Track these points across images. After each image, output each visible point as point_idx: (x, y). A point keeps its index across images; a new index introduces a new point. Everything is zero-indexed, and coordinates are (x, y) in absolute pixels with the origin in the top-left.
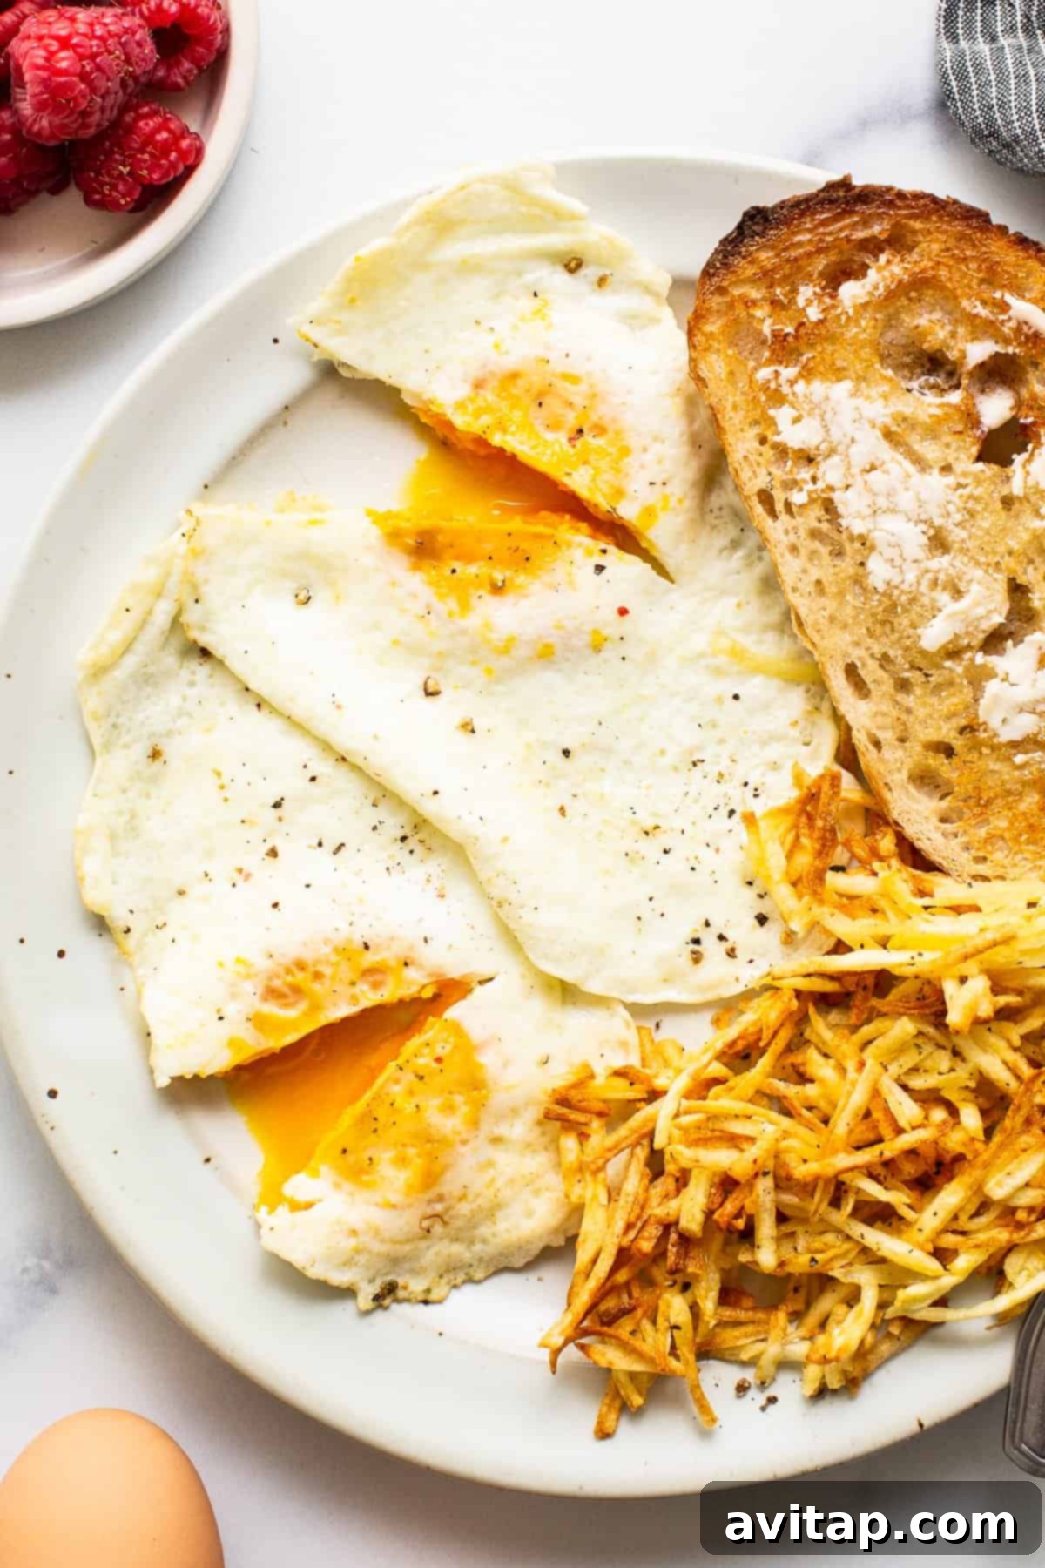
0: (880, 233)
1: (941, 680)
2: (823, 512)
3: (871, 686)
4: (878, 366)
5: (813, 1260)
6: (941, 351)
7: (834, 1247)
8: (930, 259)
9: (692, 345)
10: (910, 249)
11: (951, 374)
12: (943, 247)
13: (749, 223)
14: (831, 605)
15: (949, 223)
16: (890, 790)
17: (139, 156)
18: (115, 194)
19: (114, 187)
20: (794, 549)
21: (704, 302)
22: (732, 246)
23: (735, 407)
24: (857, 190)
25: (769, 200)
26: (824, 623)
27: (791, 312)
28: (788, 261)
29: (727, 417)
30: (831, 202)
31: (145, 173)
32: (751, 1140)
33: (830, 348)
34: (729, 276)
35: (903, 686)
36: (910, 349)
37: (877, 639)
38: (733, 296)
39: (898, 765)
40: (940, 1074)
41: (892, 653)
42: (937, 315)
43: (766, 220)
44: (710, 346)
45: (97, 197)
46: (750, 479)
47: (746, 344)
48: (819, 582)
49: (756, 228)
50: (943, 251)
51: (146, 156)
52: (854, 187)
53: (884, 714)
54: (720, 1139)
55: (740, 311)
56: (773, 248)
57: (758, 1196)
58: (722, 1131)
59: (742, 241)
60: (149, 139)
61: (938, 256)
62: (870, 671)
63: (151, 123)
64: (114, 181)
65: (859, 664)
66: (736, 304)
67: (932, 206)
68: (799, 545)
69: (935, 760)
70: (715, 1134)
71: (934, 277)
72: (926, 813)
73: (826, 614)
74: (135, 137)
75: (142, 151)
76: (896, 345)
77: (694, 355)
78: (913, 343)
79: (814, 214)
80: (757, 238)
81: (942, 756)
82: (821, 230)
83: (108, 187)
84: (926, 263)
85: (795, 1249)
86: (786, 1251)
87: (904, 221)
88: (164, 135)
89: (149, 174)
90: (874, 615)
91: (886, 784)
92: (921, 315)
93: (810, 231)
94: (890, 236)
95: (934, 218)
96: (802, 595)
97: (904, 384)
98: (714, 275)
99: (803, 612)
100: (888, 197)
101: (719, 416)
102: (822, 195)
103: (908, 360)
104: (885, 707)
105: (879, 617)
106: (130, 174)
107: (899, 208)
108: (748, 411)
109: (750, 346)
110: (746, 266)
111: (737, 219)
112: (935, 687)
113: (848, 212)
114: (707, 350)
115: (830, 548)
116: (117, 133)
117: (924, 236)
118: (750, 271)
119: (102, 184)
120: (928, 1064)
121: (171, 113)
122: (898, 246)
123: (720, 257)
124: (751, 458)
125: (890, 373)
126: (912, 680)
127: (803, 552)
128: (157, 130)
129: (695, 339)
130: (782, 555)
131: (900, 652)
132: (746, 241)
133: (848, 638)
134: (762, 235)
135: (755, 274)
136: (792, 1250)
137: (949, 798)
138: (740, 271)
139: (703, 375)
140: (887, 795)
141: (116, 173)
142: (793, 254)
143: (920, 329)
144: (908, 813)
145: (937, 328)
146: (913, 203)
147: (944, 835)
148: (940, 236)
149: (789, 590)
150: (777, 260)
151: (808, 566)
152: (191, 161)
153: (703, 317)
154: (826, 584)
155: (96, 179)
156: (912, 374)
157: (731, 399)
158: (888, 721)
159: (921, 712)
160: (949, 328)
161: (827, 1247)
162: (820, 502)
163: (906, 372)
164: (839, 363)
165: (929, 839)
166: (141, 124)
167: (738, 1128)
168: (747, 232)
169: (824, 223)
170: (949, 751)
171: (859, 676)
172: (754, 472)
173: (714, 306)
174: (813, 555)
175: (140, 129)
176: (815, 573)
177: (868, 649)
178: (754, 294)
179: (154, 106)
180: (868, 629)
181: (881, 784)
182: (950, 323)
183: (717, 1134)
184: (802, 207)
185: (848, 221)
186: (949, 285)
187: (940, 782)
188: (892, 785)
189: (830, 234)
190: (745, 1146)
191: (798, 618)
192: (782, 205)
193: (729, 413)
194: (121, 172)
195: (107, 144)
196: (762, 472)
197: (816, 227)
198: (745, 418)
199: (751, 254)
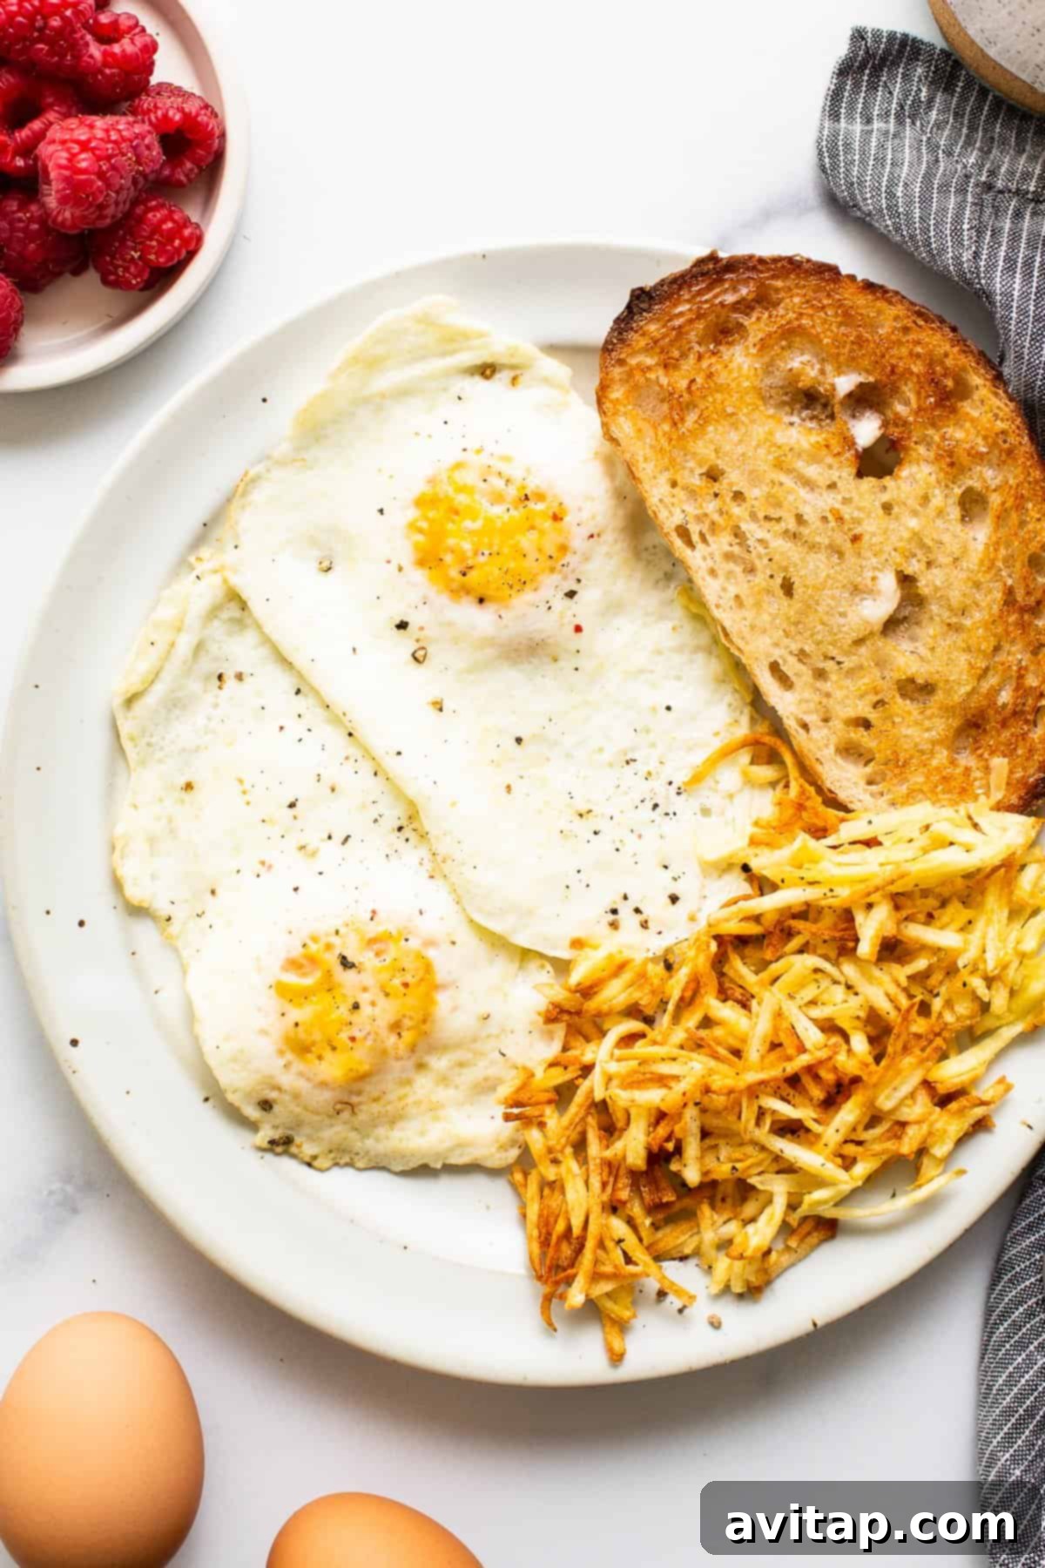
0: (748, 294)
1: (851, 665)
2: (732, 538)
3: (793, 678)
4: (762, 408)
5: (734, 1168)
6: (813, 387)
7: (750, 1157)
8: (794, 312)
9: (602, 411)
10: (776, 304)
11: (825, 406)
12: (803, 300)
13: (636, 302)
14: (749, 614)
15: (805, 279)
16: (821, 763)
17: (148, 243)
18: (127, 275)
19: (126, 269)
20: (713, 572)
21: (607, 374)
22: (624, 323)
23: (646, 459)
24: (724, 262)
25: (649, 281)
26: (746, 631)
27: (682, 372)
28: (674, 329)
29: (640, 469)
30: (703, 274)
31: (152, 257)
32: (676, 1078)
33: (719, 396)
34: (625, 350)
35: (820, 674)
36: (788, 390)
37: (793, 638)
38: (631, 365)
39: (825, 742)
40: (835, 1005)
41: (807, 648)
42: (806, 358)
43: (651, 298)
44: (618, 410)
45: (112, 278)
46: (667, 518)
47: (648, 404)
48: (737, 597)
49: (642, 306)
50: (803, 303)
51: (154, 243)
52: (722, 259)
53: (807, 701)
54: (651, 1080)
55: (638, 377)
56: (658, 320)
57: (686, 1123)
58: (652, 1073)
59: (632, 318)
60: (156, 229)
61: (800, 308)
62: (791, 667)
63: (158, 215)
64: (126, 264)
65: (780, 661)
66: (635, 372)
67: (792, 266)
68: (716, 567)
69: (855, 733)
70: (646, 1078)
71: (799, 326)
72: (854, 780)
73: (747, 623)
74: (145, 227)
75: (151, 239)
76: (776, 387)
77: (605, 420)
78: (790, 383)
79: (690, 286)
80: (645, 314)
81: (862, 729)
82: (698, 299)
83: (121, 269)
84: (791, 315)
85: (718, 1159)
86: (710, 1162)
87: (767, 282)
88: (169, 225)
89: (157, 258)
90: (788, 618)
91: (817, 760)
92: (792, 359)
93: (688, 301)
94: (757, 295)
95: (792, 276)
96: (724, 610)
97: (787, 419)
98: (612, 350)
99: (727, 624)
100: (751, 264)
101: (634, 469)
102: (694, 269)
103: (786, 398)
104: (807, 694)
105: (792, 620)
106: (140, 258)
107: (762, 272)
108: (657, 460)
109: (651, 406)
110: (639, 338)
111: (626, 299)
112: (848, 672)
113: (720, 281)
114: (615, 413)
115: (743, 567)
116: (129, 223)
117: (786, 292)
118: (643, 343)
119: (117, 267)
120: (825, 997)
121: (175, 206)
122: (765, 304)
123: (616, 334)
124: (666, 500)
125: (771, 411)
126: (827, 669)
127: (720, 573)
128: (163, 221)
129: (604, 407)
130: (703, 579)
131: (813, 646)
132: (636, 318)
133: (768, 641)
134: (648, 310)
135: (647, 344)
136: (715, 1159)
137: (872, 764)
138: (634, 343)
139: (615, 436)
140: (819, 768)
141: (128, 257)
142: (677, 322)
143: (795, 371)
144: (838, 781)
145: (808, 369)
146: (773, 266)
147: (872, 795)
148: (799, 291)
149: (713, 607)
150: (664, 330)
151: (727, 585)
152: (192, 247)
153: (608, 387)
154: (743, 597)
155: (111, 263)
156: (793, 410)
157: (641, 453)
158: (812, 705)
159: (839, 694)
160: (818, 366)
161: (747, 1157)
162: (729, 529)
163: (787, 409)
164: (729, 410)
165: (860, 801)
166: (150, 215)
167: (665, 1069)
168: (635, 310)
169: (700, 293)
170: (866, 724)
171: (781, 671)
172: (670, 512)
173: (617, 377)
174: (730, 574)
175: (150, 220)
176: (733, 590)
177: (787, 647)
178: (649, 361)
179: (161, 201)
180: (784, 631)
181: (814, 761)
182: (819, 362)
183: (648, 1076)
184: (679, 283)
185: (717, 290)
186: (813, 331)
187: (862, 751)
188: (823, 760)
189: (706, 302)
190: (673, 1084)
191: (724, 629)
192: (662, 283)
193: (642, 465)
194: (133, 257)
195: (121, 232)
196: (677, 511)
197: (694, 297)
198: (656, 466)
199: (641, 328)
